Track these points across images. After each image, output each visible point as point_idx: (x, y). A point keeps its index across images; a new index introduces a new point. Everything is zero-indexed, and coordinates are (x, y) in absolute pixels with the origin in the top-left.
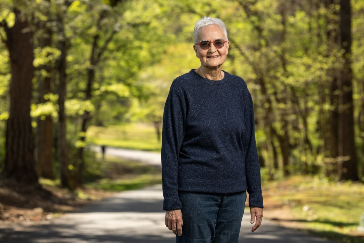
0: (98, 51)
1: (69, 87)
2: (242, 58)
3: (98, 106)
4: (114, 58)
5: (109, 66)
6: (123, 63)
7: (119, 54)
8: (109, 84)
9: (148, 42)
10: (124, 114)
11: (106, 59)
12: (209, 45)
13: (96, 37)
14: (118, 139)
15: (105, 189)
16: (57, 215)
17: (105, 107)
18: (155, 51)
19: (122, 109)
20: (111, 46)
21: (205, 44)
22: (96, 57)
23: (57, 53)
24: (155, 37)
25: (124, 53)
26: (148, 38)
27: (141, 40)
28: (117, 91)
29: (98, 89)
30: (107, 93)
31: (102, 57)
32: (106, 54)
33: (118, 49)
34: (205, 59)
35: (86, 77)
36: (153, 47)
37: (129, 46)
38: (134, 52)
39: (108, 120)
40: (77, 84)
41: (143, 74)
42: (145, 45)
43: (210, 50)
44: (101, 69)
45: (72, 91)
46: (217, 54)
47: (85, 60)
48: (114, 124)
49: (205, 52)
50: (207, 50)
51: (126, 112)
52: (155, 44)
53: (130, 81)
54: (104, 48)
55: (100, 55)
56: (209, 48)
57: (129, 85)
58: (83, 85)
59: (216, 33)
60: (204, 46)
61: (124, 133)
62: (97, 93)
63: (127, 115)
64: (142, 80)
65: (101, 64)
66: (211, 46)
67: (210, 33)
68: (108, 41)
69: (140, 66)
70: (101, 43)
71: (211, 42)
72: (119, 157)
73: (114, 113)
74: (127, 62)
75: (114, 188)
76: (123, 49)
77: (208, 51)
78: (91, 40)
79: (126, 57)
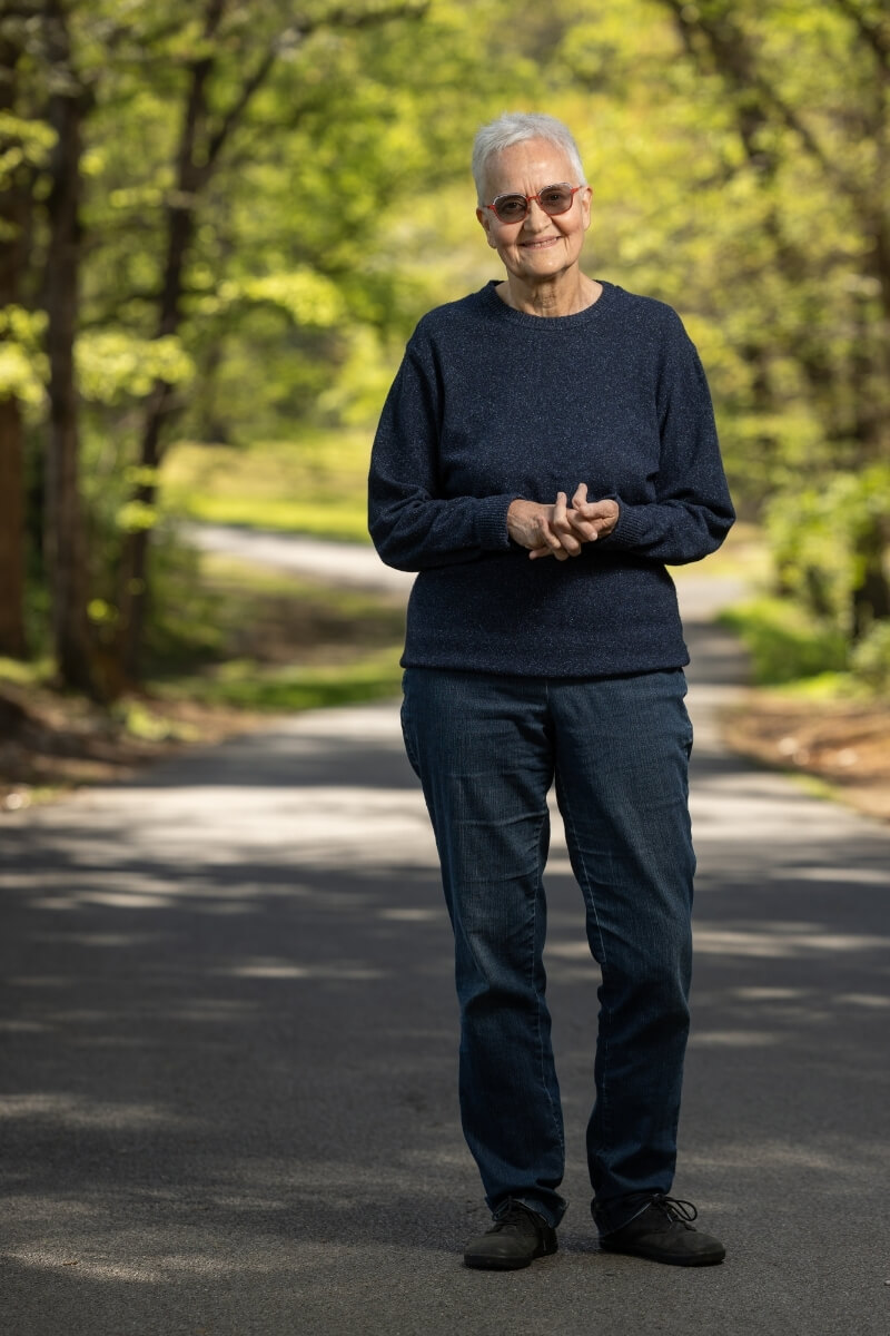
0: (210, 126)
1: (91, 280)
2: (806, 164)
3: (209, 360)
4: (277, 160)
5: (254, 191)
6: (313, 181)
7: (298, 143)
8: (258, 270)
9: (419, 89)
10: (317, 393)
11: (244, 159)
12: (526, 209)
13: (202, 70)
14: (292, 499)
15: (236, 704)
16: (46, 794)
17: (237, 364)
18: (446, 128)
19: (310, 374)
20: (265, 104)
21: (512, 205)
22: (200, 152)
23: (41, 138)
24: (448, 72)
25: (318, 136)
26: (416, 71)
27: (389, 81)
28: (289, 302)
29: (212, 292)
30: (248, 305)
31: (228, 152)
32: (243, 139)
33: (293, 123)
34: (515, 252)
35: (160, 240)
36: (438, 113)
37: (339, 105)
38: (357, 132)
39: (250, 419)
40: (122, 265)
41: (400, 226)
42: (405, 104)
43: (529, 222)
44: (224, 202)
45: (101, 297)
46: (554, 232)
47: (157, 165)
48: (277, 436)
49: (512, 230)
50: (521, 224)
51: (328, 383)
52: (448, 98)
53: (346, 253)
54: (236, 116)
55: (216, 143)
56: (524, 217)
57: (335, 274)
58: (145, 272)
59: (543, 165)
60: (508, 213)
61: (317, 471)
62: (208, 306)
63: (331, 400)
64: (394, 251)
65: (221, 181)
66: (530, 212)
67: (525, 169)
68: (251, 86)
69: (386, 192)
70: (224, 94)
71: (530, 199)
72: (296, 573)
73: (277, 391)
74: (329, 172)
75: (272, 700)
76: (312, 120)
77: (523, 227)
78: (182, 81)
79: (326, 154)
